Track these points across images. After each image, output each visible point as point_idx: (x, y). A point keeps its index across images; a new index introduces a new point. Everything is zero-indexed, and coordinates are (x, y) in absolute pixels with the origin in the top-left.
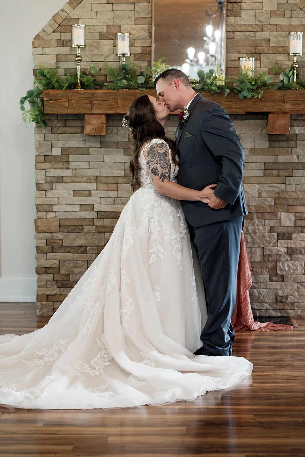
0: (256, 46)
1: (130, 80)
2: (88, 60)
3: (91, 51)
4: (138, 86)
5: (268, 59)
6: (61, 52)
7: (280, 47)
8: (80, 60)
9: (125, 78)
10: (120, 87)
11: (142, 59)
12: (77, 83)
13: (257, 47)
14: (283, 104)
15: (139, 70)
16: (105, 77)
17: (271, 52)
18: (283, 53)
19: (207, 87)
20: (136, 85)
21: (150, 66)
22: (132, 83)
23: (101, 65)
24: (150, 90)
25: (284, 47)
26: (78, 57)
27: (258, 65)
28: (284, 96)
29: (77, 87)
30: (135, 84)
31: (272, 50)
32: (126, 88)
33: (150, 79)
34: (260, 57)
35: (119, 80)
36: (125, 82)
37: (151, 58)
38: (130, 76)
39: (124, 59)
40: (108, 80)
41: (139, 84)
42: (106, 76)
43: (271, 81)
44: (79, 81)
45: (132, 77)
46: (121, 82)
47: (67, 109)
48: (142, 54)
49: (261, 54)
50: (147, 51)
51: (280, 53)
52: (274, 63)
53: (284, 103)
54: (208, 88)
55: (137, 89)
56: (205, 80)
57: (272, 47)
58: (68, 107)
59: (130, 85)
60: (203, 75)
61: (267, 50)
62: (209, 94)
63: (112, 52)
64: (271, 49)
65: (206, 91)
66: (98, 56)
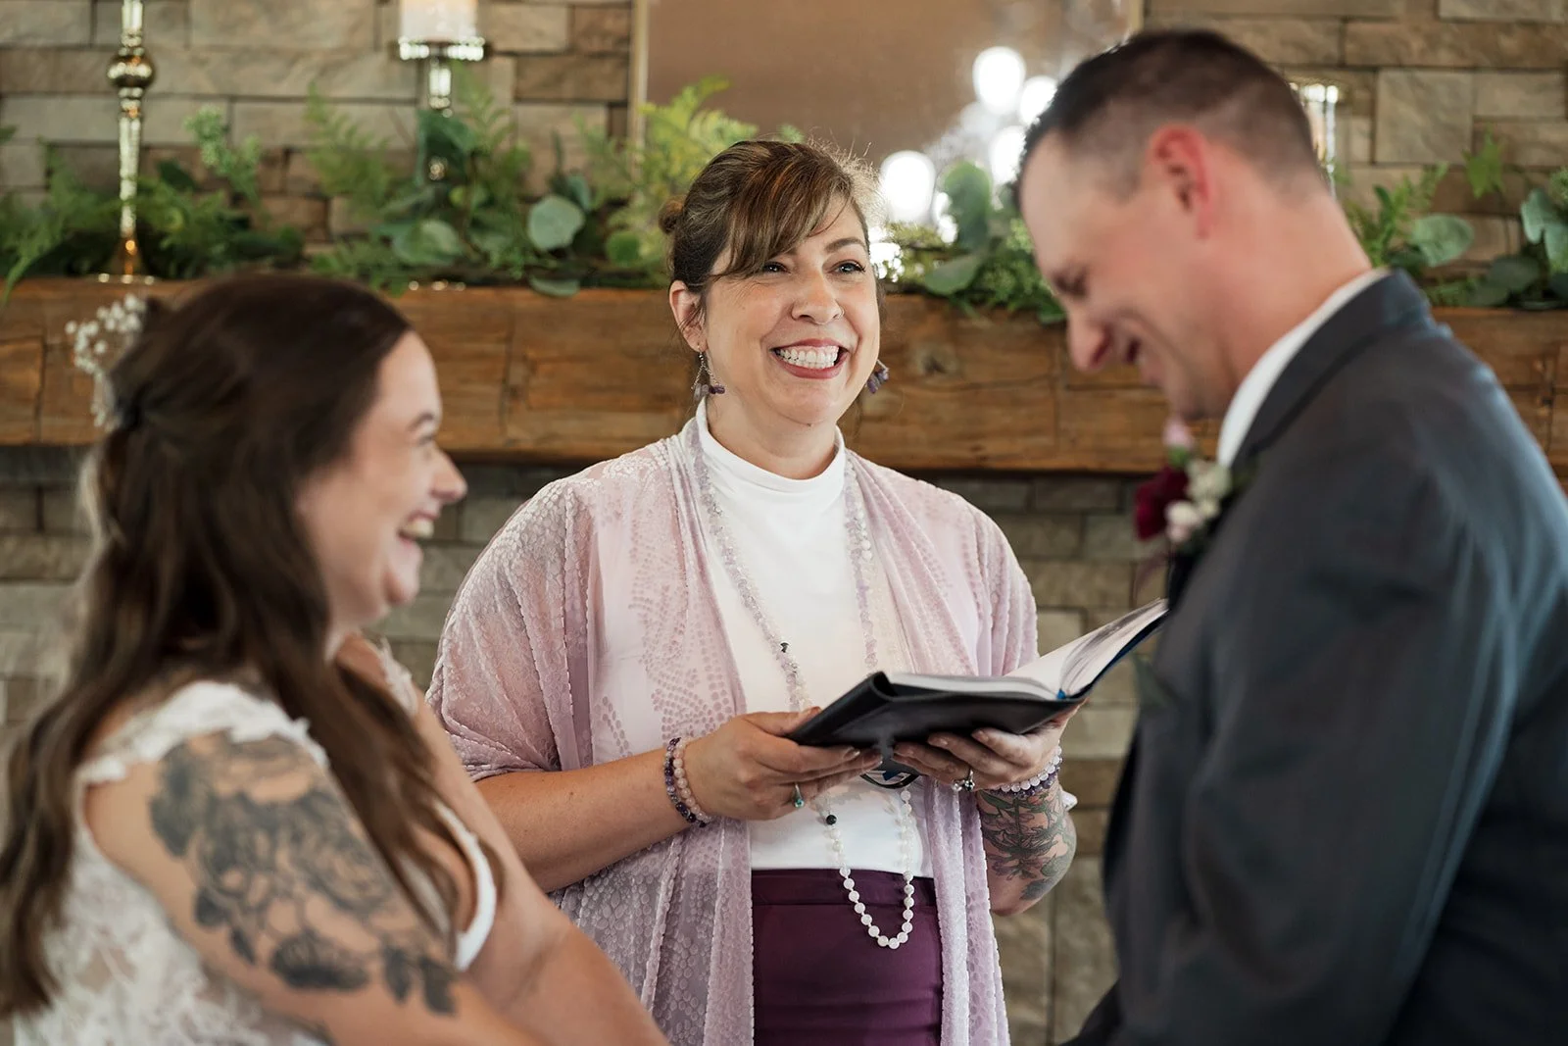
0: (1346, 20)
1: (477, 225)
2: (208, 88)
3: (228, 28)
4: (527, 268)
5: (1423, 106)
6: (23, 28)
7: (1506, 28)
8: (143, 83)
9: (442, 207)
10: (405, 267)
11: (568, 89)
12: (118, 240)
13: (1352, 27)
14: (1544, 412)
15: (545, 163)
16: (317, 205)
17: (1445, 57)
18: (1528, 64)
19: (1007, 281)
20: (516, 258)
21: (618, 130)
22: (493, 245)
23: (289, 126)
24: (609, 295)
25: (1533, 26)
26: (128, 59)
27: (1360, 148)
28: (1550, 353)
29: (114, 263)
30: (509, 250)
31: (1452, 47)
32: (451, 278)
33: (615, 219)
34: (1373, 91)
35: (396, 219)
36: (440, 235)
37: (628, 83)
38: (478, 195)
39: (440, 81)
40: (336, 223)
41: (538, 254)
42: (326, 201)
43: (1452, 251)
44: (128, 222)
45: (490, 203)
46: (415, 236)
47: (29, 412)
48: (572, 59)
49: (1375, 69)
50: (605, 35)
51: (1506, 66)
52: (1468, 134)
53: (1549, 402)
54: (1019, 289)
55: (524, 283)
56: (995, 228)
57: (1455, 28)
58: (39, 395)
59: (475, 257)
60: (982, 199)
61: (1417, 44)
62: (1018, 327)
63: (364, 37)
64: (1447, 38)
65: (1001, 305)
66: (274, 67)
